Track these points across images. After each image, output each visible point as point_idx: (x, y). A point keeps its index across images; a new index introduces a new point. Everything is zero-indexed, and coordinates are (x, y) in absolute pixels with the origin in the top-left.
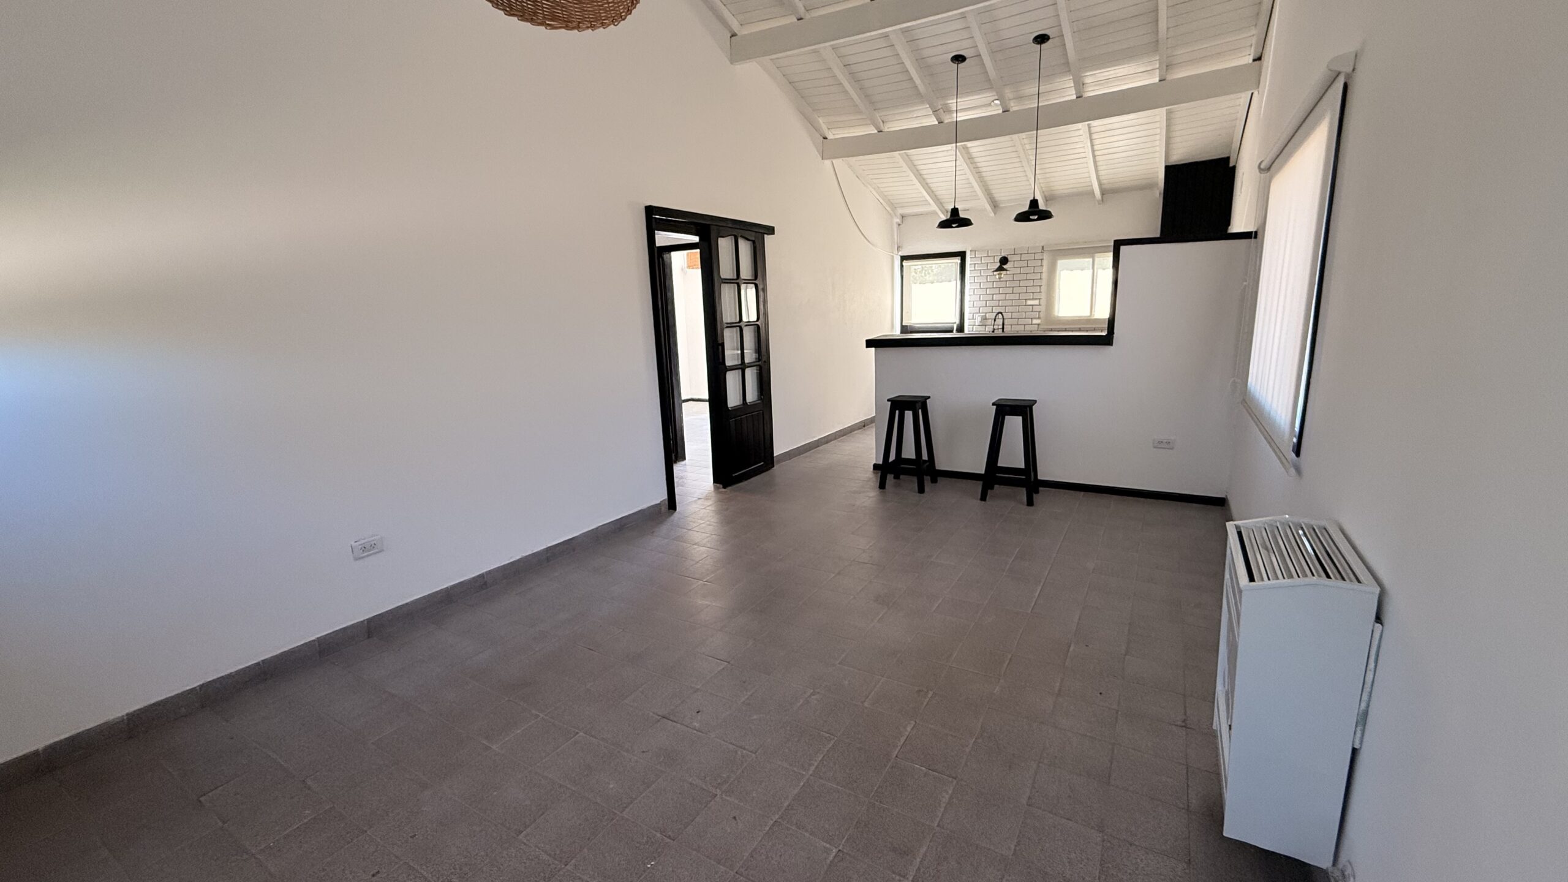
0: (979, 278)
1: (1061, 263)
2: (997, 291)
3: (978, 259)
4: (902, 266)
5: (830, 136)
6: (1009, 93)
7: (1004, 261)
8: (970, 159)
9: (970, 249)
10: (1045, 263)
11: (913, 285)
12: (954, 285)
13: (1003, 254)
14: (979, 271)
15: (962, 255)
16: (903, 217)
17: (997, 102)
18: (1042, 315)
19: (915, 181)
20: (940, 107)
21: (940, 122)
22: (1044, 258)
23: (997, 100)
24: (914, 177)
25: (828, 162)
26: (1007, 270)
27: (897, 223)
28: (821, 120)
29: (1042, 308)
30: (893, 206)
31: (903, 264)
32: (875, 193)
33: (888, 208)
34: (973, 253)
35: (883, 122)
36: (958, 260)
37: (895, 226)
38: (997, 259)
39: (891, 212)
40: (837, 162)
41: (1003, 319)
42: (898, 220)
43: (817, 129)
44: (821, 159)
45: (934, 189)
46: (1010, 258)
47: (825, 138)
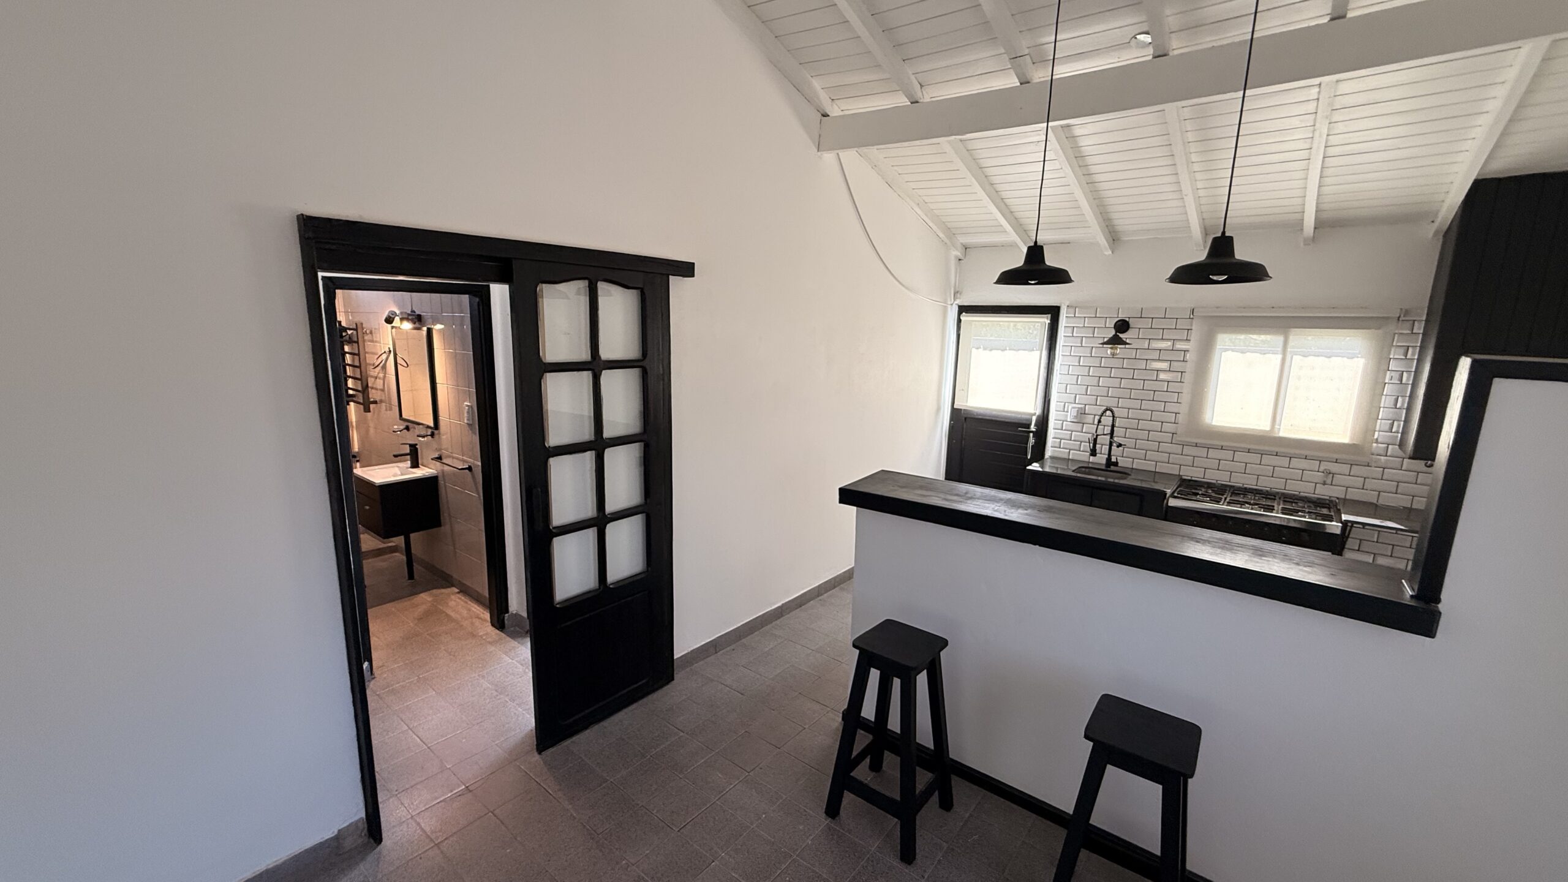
0: (1077, 349)
1: (1224, 339)
2: (1107, 372)
3: (1078, 319)
4: (959, 321)
5: (835, 111)
6: (1171, 18)
7: (1122, 326)
8: (1077, 158)
9: (1067, 303)
10: (1195, 336)
11: (974, 350)
12: (1036, 358)
13: (1122, 316)
14: (1079, 340)
15: (1053, 312)
16: (966, 249)
17: (1147, 39)
18: (1180, 418)
19: (981, 194)
20: (1026, 51)
21: (1024, 82)
22: (1193, 328)
23: (1147, 33)
24: (979, 187)
25: (829, 157)
26: (1126, 343)
27: (956, 257)
28: (817, 84)
29: (1183, 409)
30: (950, 233)
31: (961, 318)
32: (919, 212)
33: (941, 235)
34: (1072, 310)
35: (922, 86)
36: (1045, 320)
37: (953, 263)
38: (1111, 323)
39: (946, 240)
40: (849, 156)
41: (1113, 417)
42: (959, 254)
43: (811, 100)
44: (817, 151)
45: (1014, 209)
46: (1131, 322)
47: (825, 115)
